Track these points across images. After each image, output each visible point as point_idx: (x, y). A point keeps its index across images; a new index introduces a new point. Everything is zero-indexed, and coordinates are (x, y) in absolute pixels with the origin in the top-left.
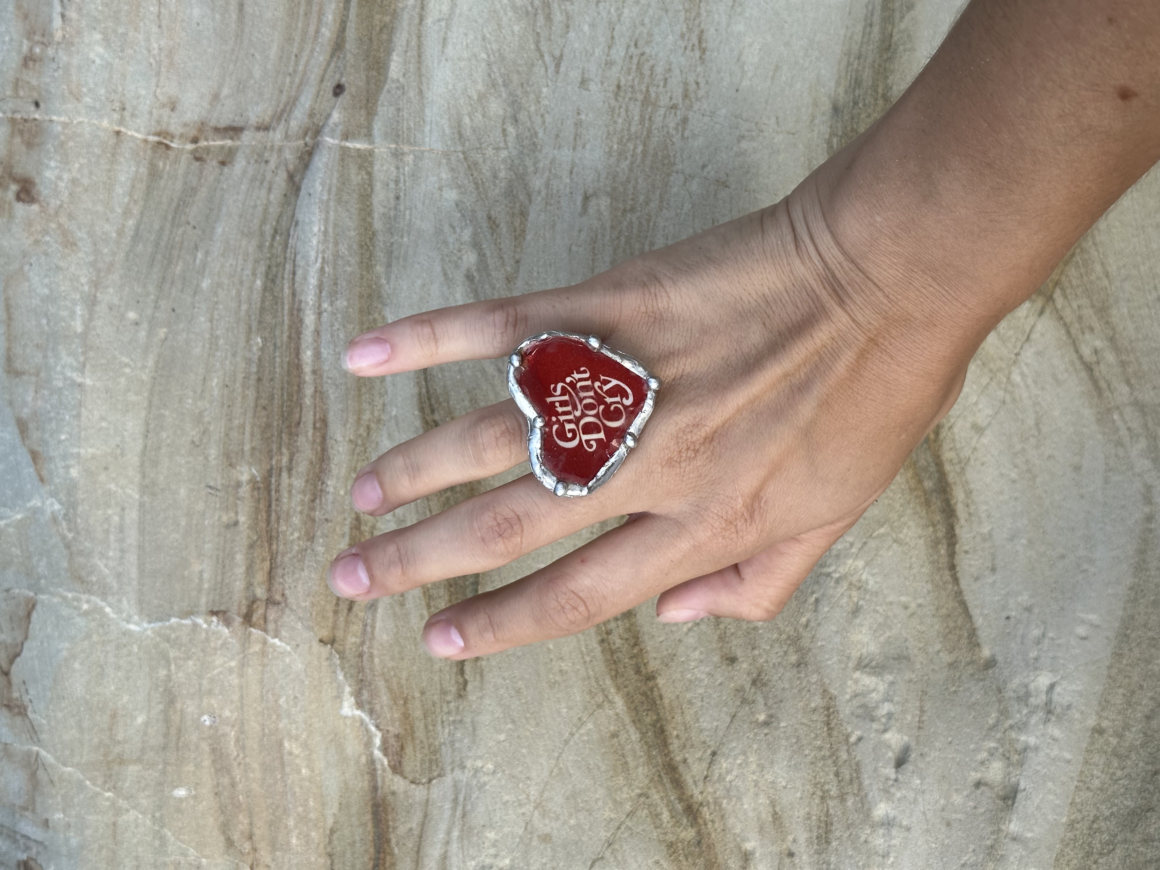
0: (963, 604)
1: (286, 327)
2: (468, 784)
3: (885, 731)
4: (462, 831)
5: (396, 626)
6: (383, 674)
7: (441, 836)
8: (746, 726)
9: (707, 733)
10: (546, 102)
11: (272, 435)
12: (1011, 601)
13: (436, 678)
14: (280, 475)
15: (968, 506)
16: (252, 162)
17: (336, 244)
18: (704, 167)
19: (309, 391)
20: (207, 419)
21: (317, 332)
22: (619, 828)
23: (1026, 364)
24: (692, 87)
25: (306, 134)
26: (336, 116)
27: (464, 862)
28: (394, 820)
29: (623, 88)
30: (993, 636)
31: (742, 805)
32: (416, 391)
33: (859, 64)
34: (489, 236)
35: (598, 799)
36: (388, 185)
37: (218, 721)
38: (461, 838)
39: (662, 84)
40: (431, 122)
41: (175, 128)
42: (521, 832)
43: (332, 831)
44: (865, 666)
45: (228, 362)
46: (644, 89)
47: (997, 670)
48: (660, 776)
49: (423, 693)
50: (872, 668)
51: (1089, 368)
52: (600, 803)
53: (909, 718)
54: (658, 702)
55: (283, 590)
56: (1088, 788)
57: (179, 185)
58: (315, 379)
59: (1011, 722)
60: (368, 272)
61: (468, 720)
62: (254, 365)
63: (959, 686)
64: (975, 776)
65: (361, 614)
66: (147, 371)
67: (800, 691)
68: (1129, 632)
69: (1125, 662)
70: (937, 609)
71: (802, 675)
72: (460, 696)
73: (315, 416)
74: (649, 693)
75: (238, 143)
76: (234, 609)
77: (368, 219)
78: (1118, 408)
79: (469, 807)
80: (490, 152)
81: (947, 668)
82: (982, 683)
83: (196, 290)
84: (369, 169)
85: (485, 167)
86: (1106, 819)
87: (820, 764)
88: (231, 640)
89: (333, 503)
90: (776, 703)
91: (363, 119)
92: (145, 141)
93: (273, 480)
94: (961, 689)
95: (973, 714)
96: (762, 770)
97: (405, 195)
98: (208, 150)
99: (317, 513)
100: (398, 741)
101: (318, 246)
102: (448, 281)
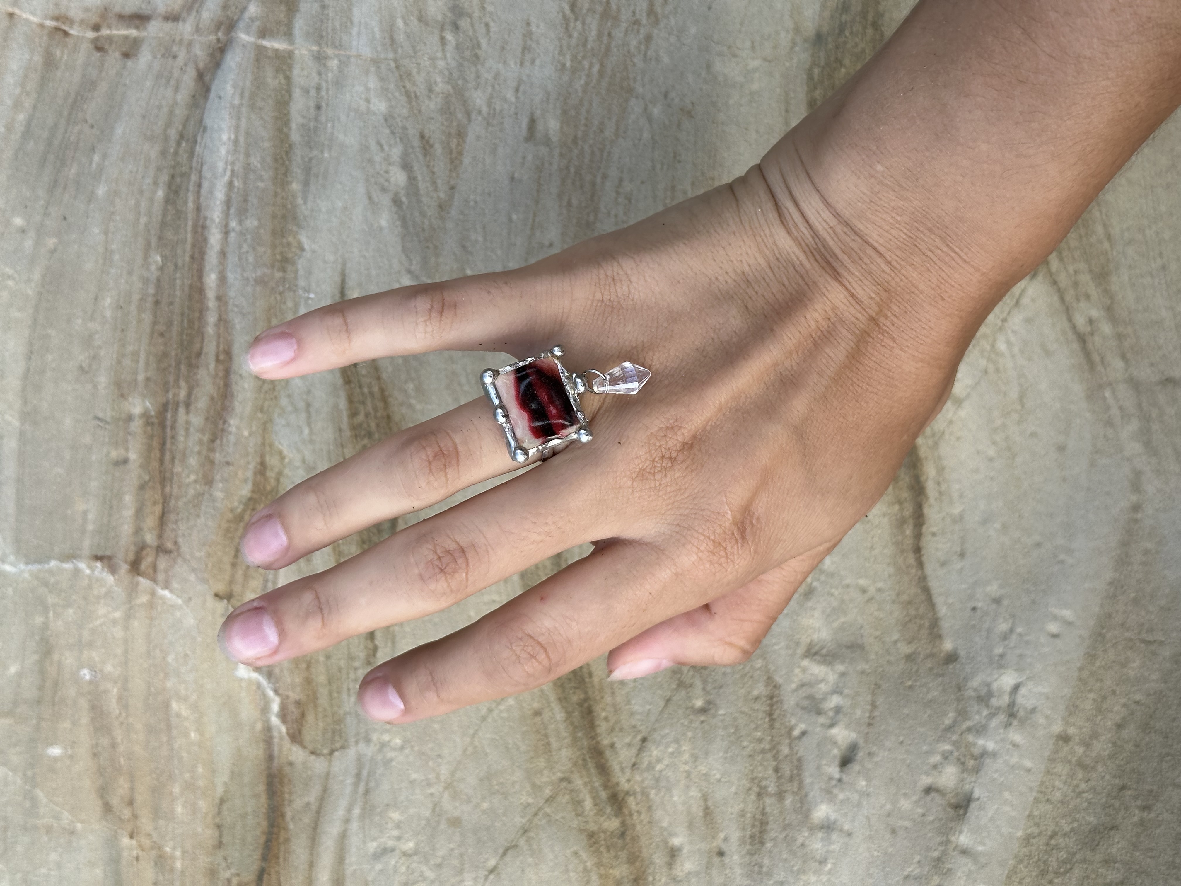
0: (926, 590)
1: (188, 246)
2: (372, 759)
3: (832, 725)
4: (364, 809)
7: (341, 812)
8: (680, 712)
9: (638, 717)
10: (491, 9)
11: (170, 366)
12: (979, 591)
14: (177, 410)
15: (939, 484)
16: (159, 56)
17: (248, 155)
18: (667, 92)
19: (212, 318)
20: (97, 342)
21: (223, 254)
22: (536, 814)
23: (1014, 332)
25: (218, 28)
26: (252, 9)
27: (364, 842)
28: (291, 793)
30: (956, 628)
31: (672, 796)
34: (421, 158)
35: (516, 782)
36: (309, 92)
37: (99, 675)
38: (362, 817)
40: (360, 22)
41: (75, 13)
42: (427, 813)
43: (222, 801)
44: (816, 654)
45: (123, 281)
47: (958, 666)
48: (584, 760)
49: (328, 658)
50: (822, 656)
51: (1082, 339)
53: (859, 712)
54: (587, 680)
55: (176, 537)
56: (1048, 800)
57: (77, 77)
58: (219, 306)
59: (968, 723)
60: (284, 189)
62: (152, 286)
63: (915, 681)
64: (926, 780)
66: (33, 285)
67: (743, 677)
68: (1104, 631)
69: (1098, 663)
70: (898, 595)
72: (368, 663)
73: (218, 347)
75: (144, 34)
76: (121, 554)
77: (285, 130)
78: (1110, 384)
79: (372, 784)
80: (425, 62)
81: (904, 660)
82: (940, 679)
83: (91, 198)
84: (288, 73)
85: (420, 79)
86: (1065, 835)
87: (759, 758)
88: (116, 589)
89: (235, 444)
90: (715, 688)
91: (282, 15)
92: (42, 26)
93: (169, 415)
94: (918, 684)
95: (929, 712)
96: (695, 761)
97: (327, 105)
98: (110, 39)
99: (218, 454)
100: (299, 708)
101: (227, 157)
102: (373, 205)
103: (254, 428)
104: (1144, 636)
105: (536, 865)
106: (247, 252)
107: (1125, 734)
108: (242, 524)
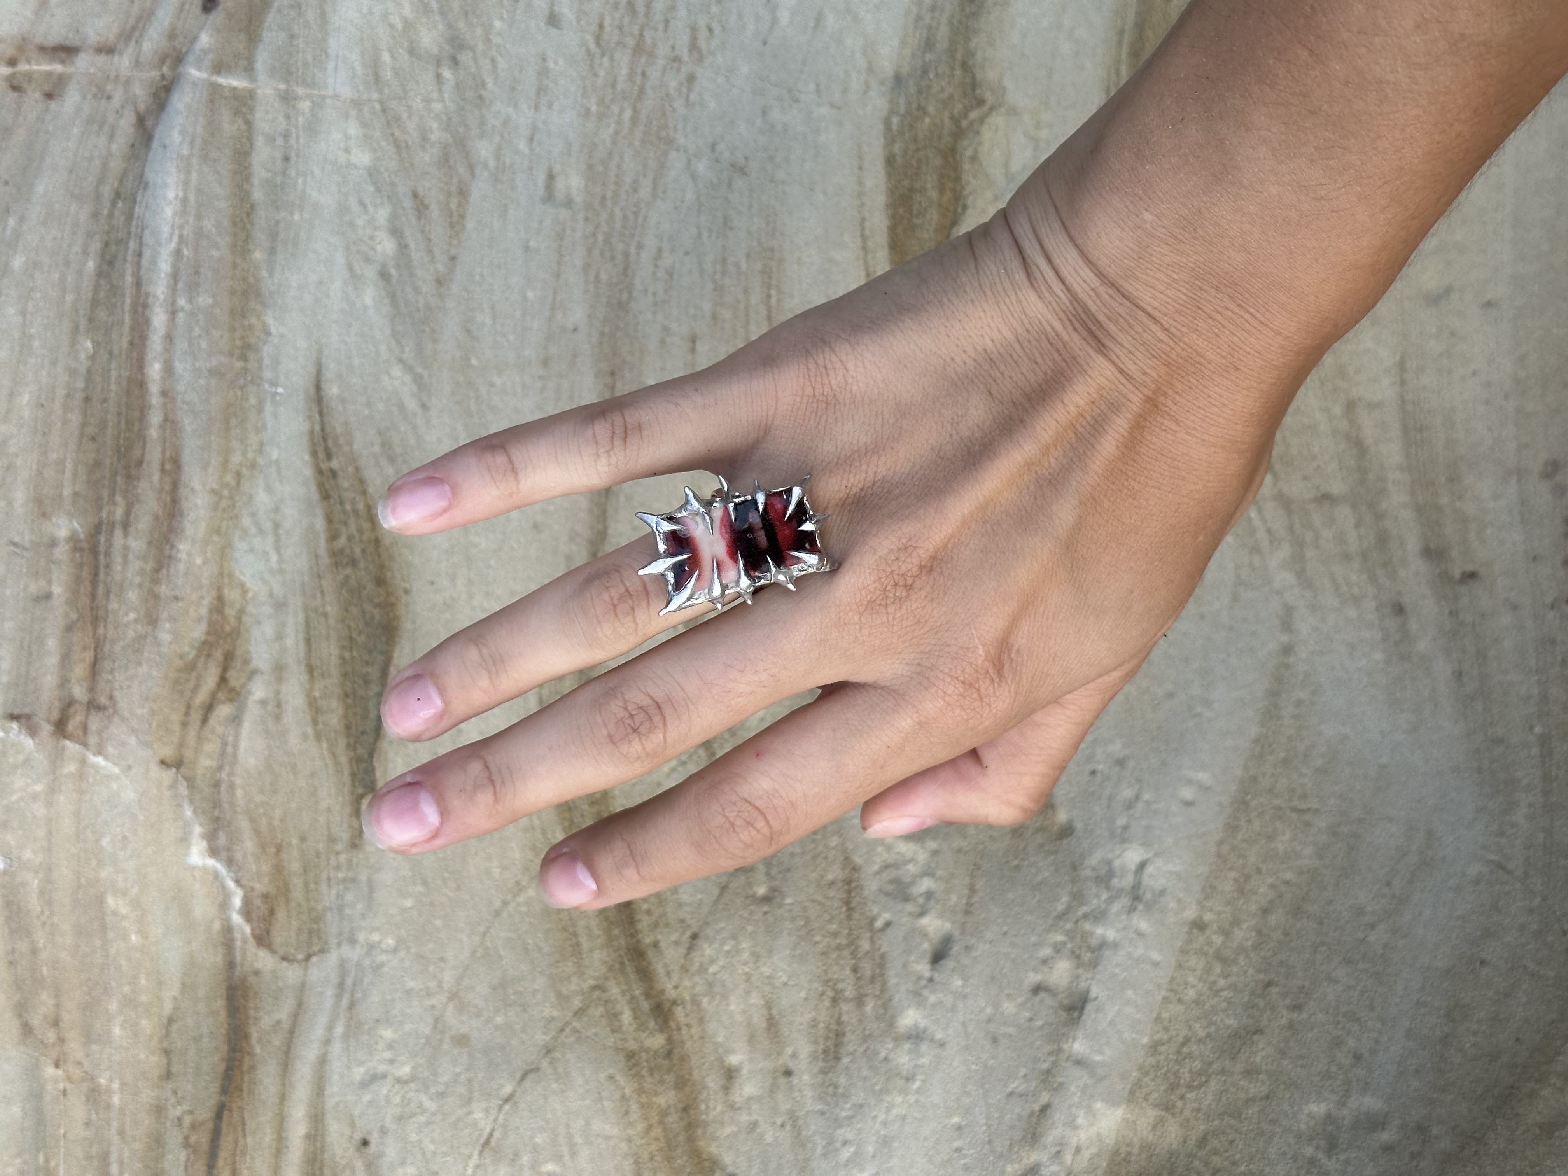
1: (126, 329)
2: (359, 964)
3: (922, 914)
4: (348, 1026)
5: (269, 747)
6: (248, 811)
7: (319, 1032)
8: (739, 901)
9: (687, 909)
10: (498, 41)
11: (103, 478)
12: (1100, 751)
13: (322, 820)
14: (112, 532)
16: (89, 97)
17: (199, 217)
18: (715, 144)
19: (155, 418)
20: (12, 450)
21: (169, 338)
22: (562, 1030)
24: (703, 35)
25: (163, 62)
26: (205, 39)
27: (349, 1068)
28: (256, 1009)
29: (607, 29)
30: (1072, 795)
31: (728, 1005)
32: (305, 427)
33: (933, 18)
34: (414, 221)
35: (537, 991)
36: (275, 140)
37: (16, 864)
38: (346, 1037)
39: (661, 26)
40: (337, 57)
42: (428, 1030)
43: (171, 1021)
45: (44, 373)
46: (636, 32)
47: (1074, 841)
48: (622, 963)
49: (303, 839)
52: (539, 997)
53: (954, 898)
55: (111, 690)
56: (1180, 1001)
58: (165, 404)
59: (1085, 909)
60: (244, 259)
61: (363, 878)
62: (81, 379)
63: (1023, 860)
64: (1034, 978)
65: (220, 730)
67: (815, 858)
68: (1249, 797)
69: (1240, 836)
72: (353, 846)
73: (163, 454)
75: (70, 70)
76: (42, 713)
77: (246, 186)
79: (359, 995)
80: (417, 104)
81: (1009, 836)
82: (1052, 857)
83: (5, 271)
84: (249, 117)
85: (411, 125)
86: (1200, 1041)
87: (834, 955)
88: (37, 755)
89: (186, 574)
90: (780, 872)
91: (241, 46)
93: (102, 539)
94: (1026, 863)
95: (1038, 897)
96: (757, 961)
97: (298, 156)
98: (29, 76)
99: (163, 587)
100: (266, 903)
101: (174, 219)
102: (354, 278)
103: (209, 555)
104: (1296, 803)
105: (563, 1091)
106: (200, 336)
107: (1272, 919)
108: (194, 674)
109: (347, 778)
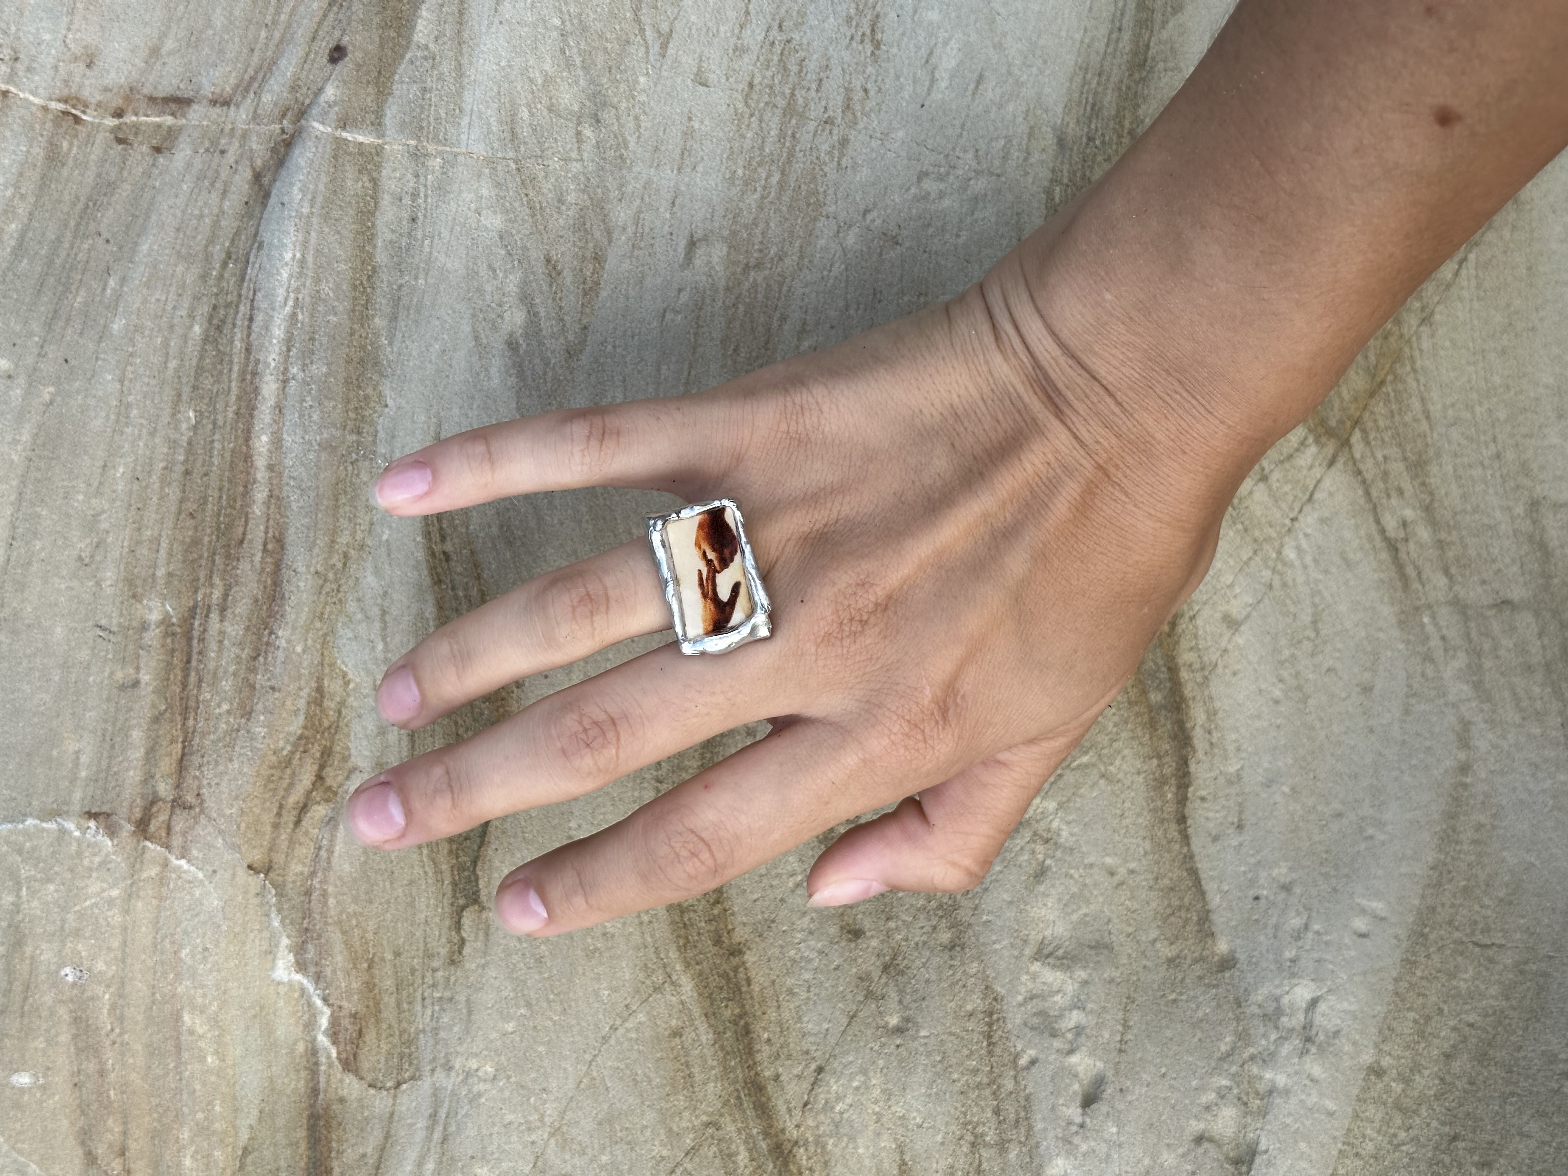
0: (1194, 873)
1: (233, 398)
2: (453, 1093)
3: (1071, 1052)
4: (440, 1162)
6: (339, 922)
7: (409, 1168)
8: (869, 1032)
9: (812, 1039)
10: (643, 98)
11: (201, 557)
12: (1263, 874)
13: (418, 933)
14: (207, 616)
15: (1209, 732)
16: (201, 151)
17: (317, 280)
18: (866, 212)
19: (260, 495)
20: (104, 525)
21: (279, 408)
22: (672, 1172)
23: (1305, 535)
24: (858, 95)
25: (283, 115)
26: (330, 92)
28: (340, 1141)
29: (757, 88)
30: (1233, 923)
31: (856, 1148)
33: (1098, 84)
34: (545, 287)
35: (647, 1127)
36: (400, 200)
37: (86, 976)
39: (814, 86)
40: (472, 111)
41: (91, 92)
42: (527, 1169)
43: (246, 1151)
44: (1049, 956)
45: (141, 444)
46: (788, 91)
47: (1237, 974)
48: (738, 1098)
49: (397, 954)
50: (1058, 958)
51: (1393, 547)
52: (648, 1133)
53: (1106, 1035)
54: (744, 989)
55: (199, 788)
56: (1357, 1155)
57: (90, 177)
58: (270, 478)
59: (1252, 1050)
60: (362, 326)
61: (461, 998)
62: (182, 451)
63: (1181, 994)
64: (1196, 1126)
65: (314, 833)
66: (19, 448)
67: (952, 985)
68: (1427, 930)
69: (1419, 973)
70: (1157, 879)
71: (956, 963)
72: (453, 962)
73: (266, 533)
74: (732, 974)
75: (182, 121)
76: (123, 811)
77: (368, 248)
78: (1430, 607)
79: (453, 1128)
80: (555, 163)
81: (1165, 966)
82: (1213, 991)
83: (104, 334)
84: (375, 174)
85: (547, 187)
87: (973, 1095)
88: (115, 857)
89: (284, 663)
90: (915, 1001)
91: (369, 99)
92: (45, 109)
93: (197, 623)
94: (1184, 997)
95: (1199, 1035)
96: (889, 1099)
98: (136, 129)
99: (259, 677)
100: (354, 1024)
101: (289, 281)
102: (480, 347)
103: (310, 642)
104: (1478, 937)
106: (311, 407)
107: (1456, 1066)
108: (288, 771)
109: (448, 889)
